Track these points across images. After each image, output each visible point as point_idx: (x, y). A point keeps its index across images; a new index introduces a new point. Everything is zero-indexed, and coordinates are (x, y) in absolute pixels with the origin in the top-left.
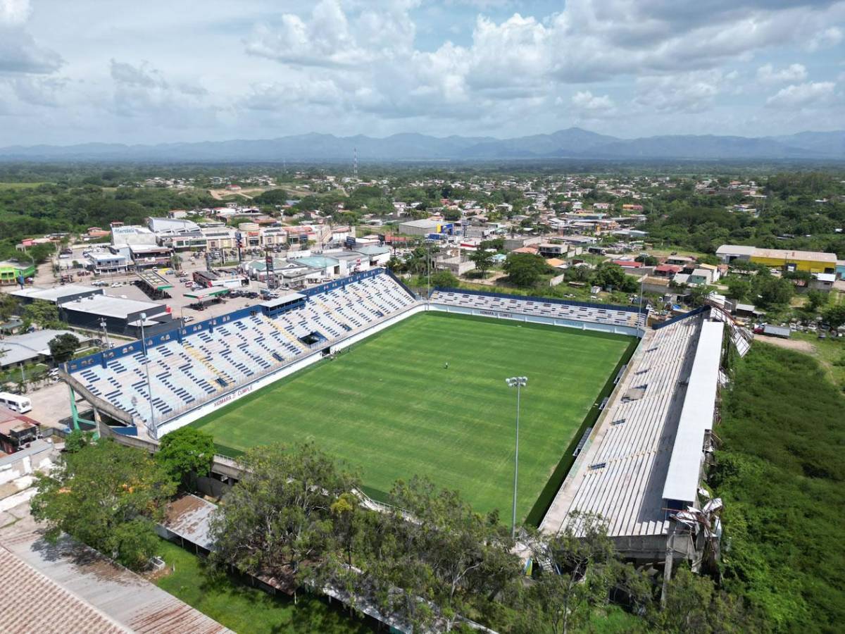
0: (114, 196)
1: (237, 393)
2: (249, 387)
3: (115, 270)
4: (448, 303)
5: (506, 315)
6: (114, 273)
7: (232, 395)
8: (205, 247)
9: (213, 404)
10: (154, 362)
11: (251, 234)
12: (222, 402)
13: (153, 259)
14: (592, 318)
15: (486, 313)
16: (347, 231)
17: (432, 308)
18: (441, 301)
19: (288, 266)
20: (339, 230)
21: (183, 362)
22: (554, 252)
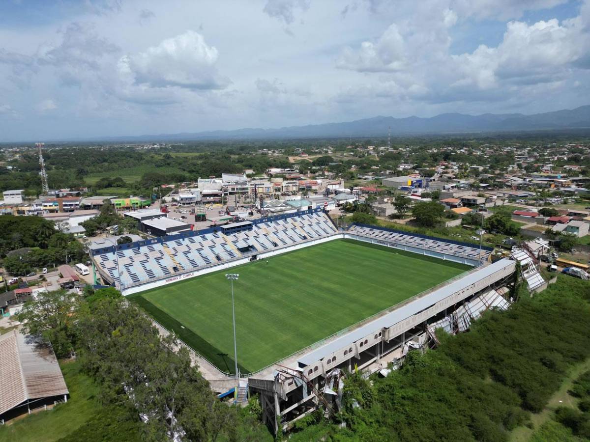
0: (237, 161)
1: (182, 276)
2: (192, 273)
3: (189, 204)
4: (359, 234)
5: (393, 245)
6: (189, 205)
7: (178, 277)
8: (248, 192)
9: (165, 281)
10: (142, 254)
11: (276, 185)
12: (171, 280)
13: (212, 198)
14: (451, 252)
15: (380, 243)
16: (338, 184)
17: (347, 237)
18: (354, 233)
19: (280, 205)
20: (332, 183)
21: (159, 255)
22: (472, 202)
